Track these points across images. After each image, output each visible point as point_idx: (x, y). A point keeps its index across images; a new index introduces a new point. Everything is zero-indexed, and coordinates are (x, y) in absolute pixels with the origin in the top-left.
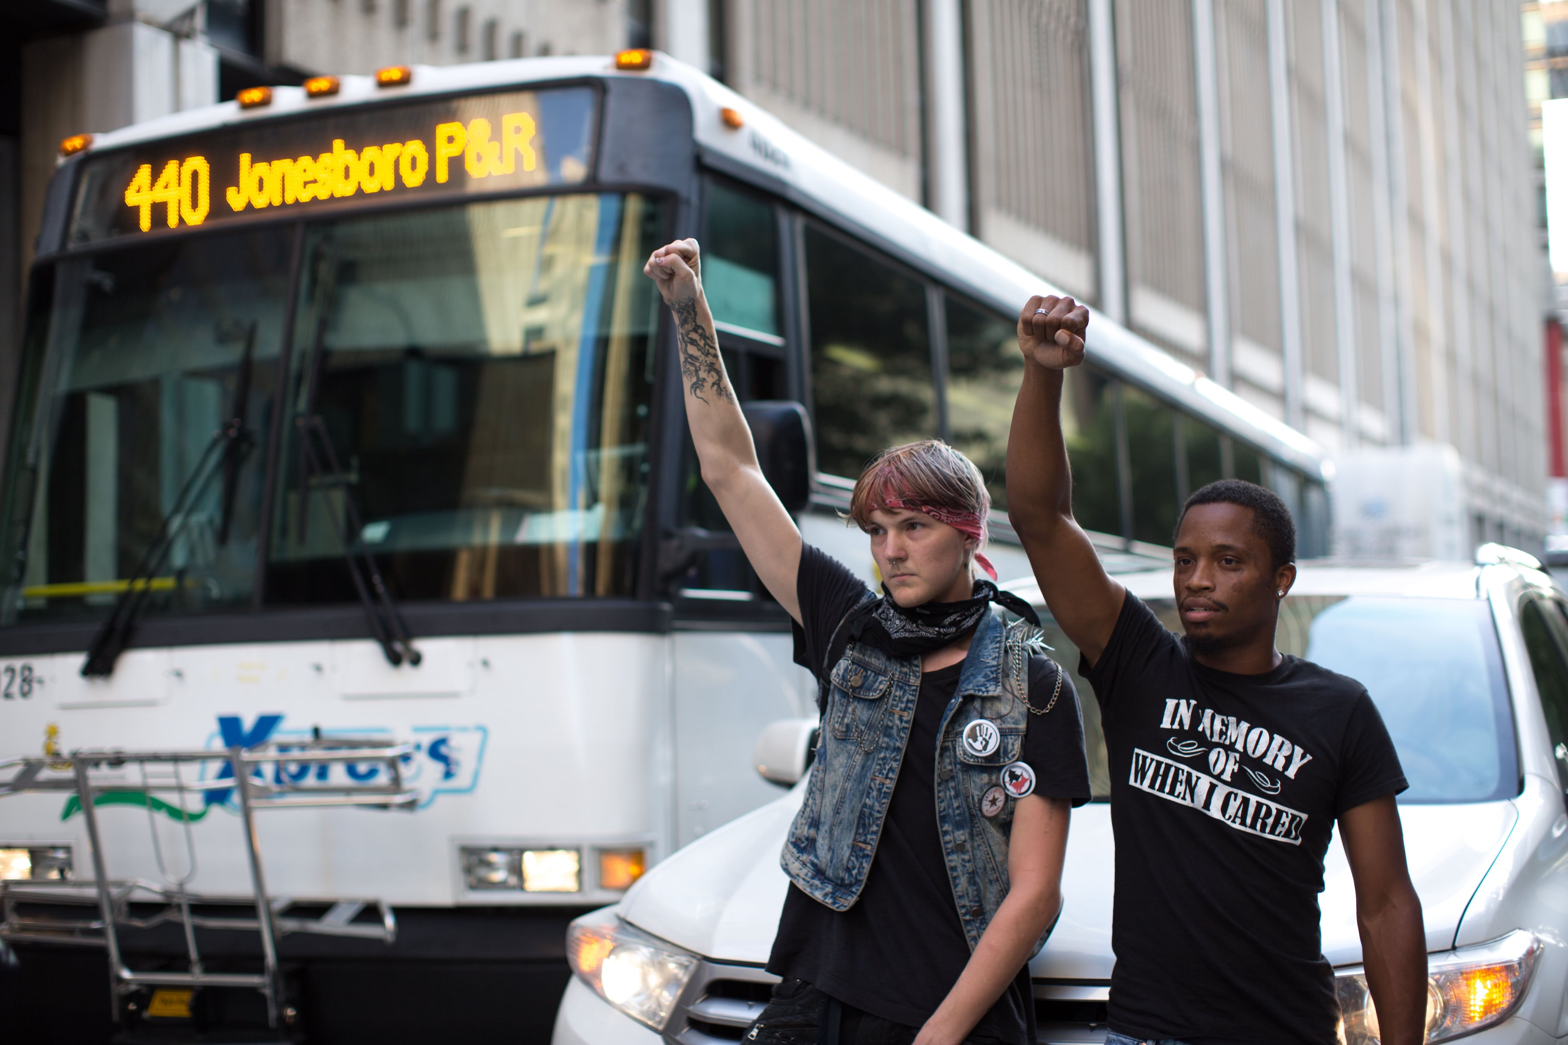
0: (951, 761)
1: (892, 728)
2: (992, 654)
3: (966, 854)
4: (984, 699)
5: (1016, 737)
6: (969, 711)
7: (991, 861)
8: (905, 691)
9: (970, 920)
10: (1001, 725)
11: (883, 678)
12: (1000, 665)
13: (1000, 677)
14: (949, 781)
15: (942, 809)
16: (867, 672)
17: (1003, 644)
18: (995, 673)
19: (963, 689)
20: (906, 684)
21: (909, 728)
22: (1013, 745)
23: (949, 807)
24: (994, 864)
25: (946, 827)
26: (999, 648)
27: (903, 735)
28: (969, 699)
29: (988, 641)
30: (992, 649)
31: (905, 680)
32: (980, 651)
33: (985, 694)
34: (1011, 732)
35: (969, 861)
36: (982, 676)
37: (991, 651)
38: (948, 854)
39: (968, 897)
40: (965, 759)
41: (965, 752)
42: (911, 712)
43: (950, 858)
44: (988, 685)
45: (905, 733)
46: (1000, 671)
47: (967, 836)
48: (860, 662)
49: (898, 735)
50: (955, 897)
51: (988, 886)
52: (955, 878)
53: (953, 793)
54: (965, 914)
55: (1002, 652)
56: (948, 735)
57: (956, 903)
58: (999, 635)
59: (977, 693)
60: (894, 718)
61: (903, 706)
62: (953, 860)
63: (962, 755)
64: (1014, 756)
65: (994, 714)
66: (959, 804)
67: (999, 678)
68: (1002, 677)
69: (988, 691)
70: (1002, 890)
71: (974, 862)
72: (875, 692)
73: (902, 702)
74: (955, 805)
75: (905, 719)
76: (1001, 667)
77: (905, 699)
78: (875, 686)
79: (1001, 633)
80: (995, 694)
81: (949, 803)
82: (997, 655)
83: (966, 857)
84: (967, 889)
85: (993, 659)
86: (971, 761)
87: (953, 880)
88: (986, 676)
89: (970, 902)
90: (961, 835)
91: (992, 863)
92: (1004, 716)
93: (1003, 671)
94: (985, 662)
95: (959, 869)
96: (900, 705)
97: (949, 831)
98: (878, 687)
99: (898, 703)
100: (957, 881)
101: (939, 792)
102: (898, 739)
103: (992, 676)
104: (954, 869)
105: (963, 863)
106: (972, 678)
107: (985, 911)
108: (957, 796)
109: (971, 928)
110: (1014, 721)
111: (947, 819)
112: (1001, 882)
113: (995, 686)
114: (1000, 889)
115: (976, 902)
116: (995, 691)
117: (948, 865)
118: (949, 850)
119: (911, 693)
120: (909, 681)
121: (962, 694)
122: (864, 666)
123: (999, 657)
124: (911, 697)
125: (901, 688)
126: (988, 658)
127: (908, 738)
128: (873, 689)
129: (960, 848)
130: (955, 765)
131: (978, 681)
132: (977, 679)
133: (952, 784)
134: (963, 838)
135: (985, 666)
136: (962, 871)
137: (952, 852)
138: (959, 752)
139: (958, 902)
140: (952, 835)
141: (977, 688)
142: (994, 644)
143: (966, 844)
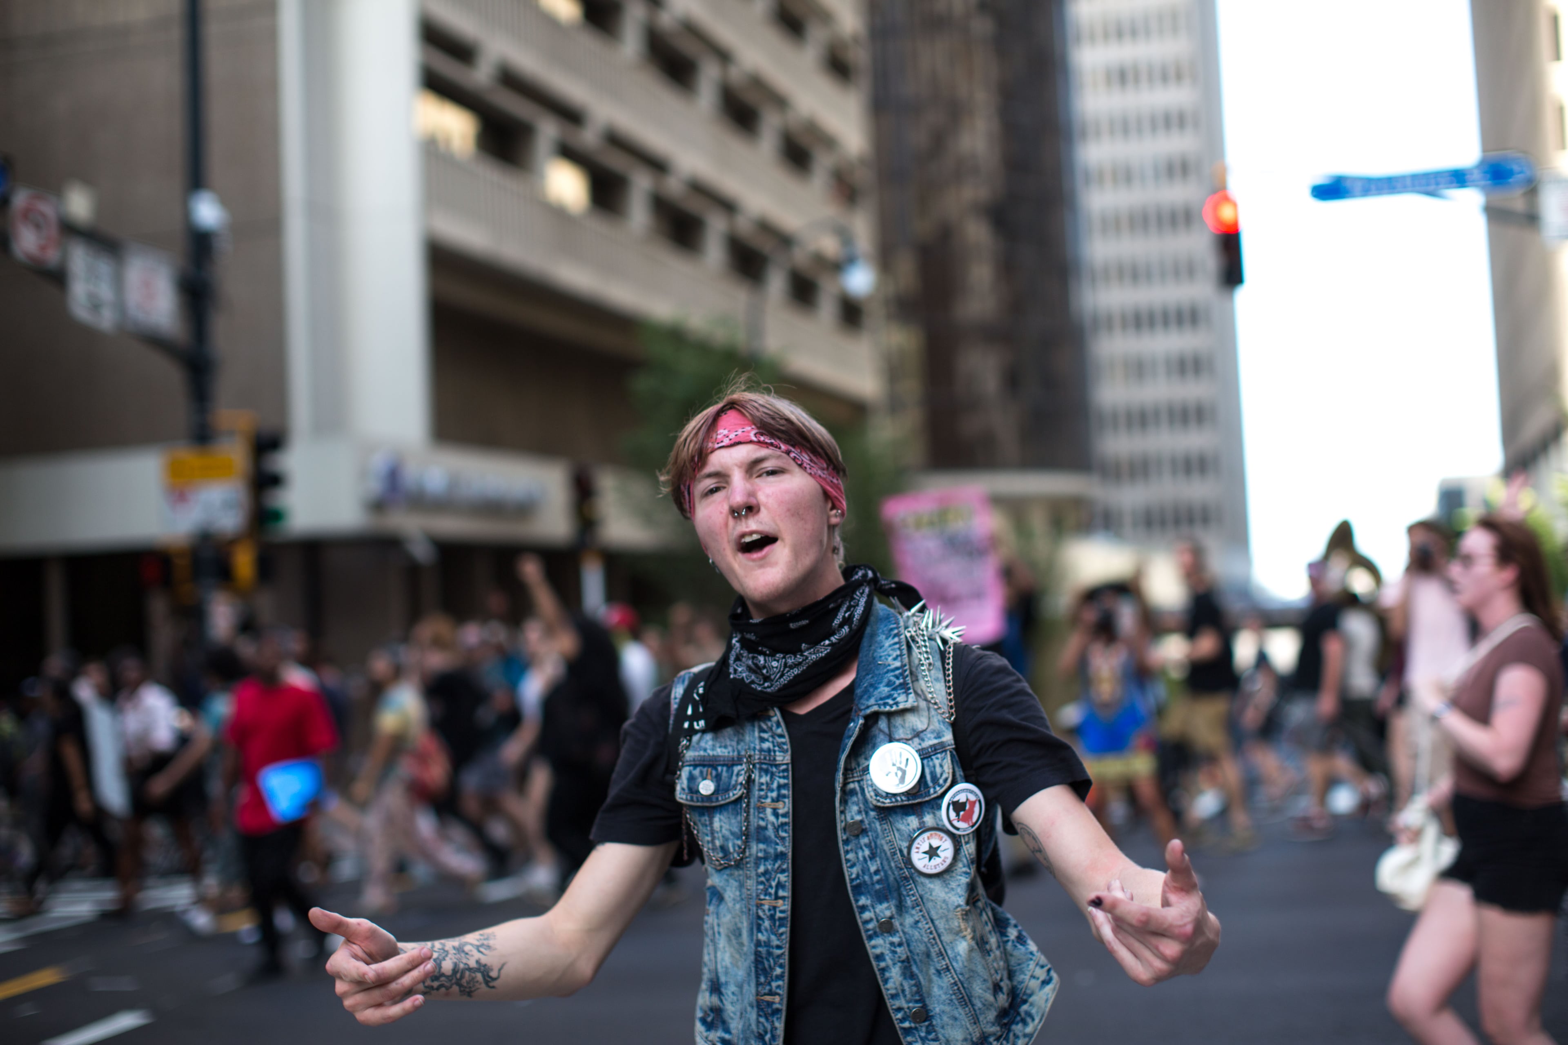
0: (860, 808)
1: (766, 828)
2: (891, 652)
3: (895, 934)
4: (889, 715)
5: (944, 754)
6: (875, 736)
7: (936, 943)
8: (772, 774)
9: (911, 1028)
10: (920, 744)
11: (739, 767)
12: (905, 665)
13: (909, 681)
14: (861, 836)
15: (854, 876)
16: (716, 770)
17: (903, 637)
18: (901, 677)
19: (863, 707)
20: (771, 765)
21: (789, 823)
22: (941, 766)
23: (864, 873)
24: (941, 946)
25: (863, 901)
26: (899, 643)
27: (784, 834)
28: (872, 719)
29: (882, 637)
30: (890, 646)
31: (770, 760)
32: (875, 651)
33: (894, 708)
34: (935, 750)
35: (900, 945)
36: (884, 684)
37: (890, 648)
38: (870, 938)
39: (905, 996)
40: (878, 801)
41: (877, 793)
42: (786, 800)
43: (873, 942)
44: (896, 695)
45: (786, 831)
46: (907, 673)
47: (893, 909)
48: (704, 761)
49: (777, 836)
50: (886, 997)
51: (935, 978)
52: (883, 970)
53: (867, 852)
54: (902, 1020)
55: (904, 647)
56: (853, 774)
57: (888, 1005)
58: (894, 626)
59: (882, 709)
60: (765, 814)
61: (774, 794)
62: (878, 946)
63: (874, 797)
64: (946, 780)
65: (908, 732)
66: (878, 867)
67: (908, 684)
68: (913, 682)
69: (897, 704)
70: (955, 984)
71: (908, 945)
72: (735, 789)
73: (772, 791)
74: (873, 868)
75: (781, 811)
76: (907, 667)
77: (775, 785)
78: (733, 782)
79: (897, 623)
80: (908, 705)
81: (863, 866)
82: (898, 652)
83: (896, 940)
84: (902, 985)
85: (895, 659)
86: (888, 803)
87: (880, 974)
88: (889, 684)
89: (908, 1002)
90: (885, 910)
91: (938, 946)
92: (923, 731)
93: (911, 673)
94: (885, 665)
95: (887, 958)
96: (770, 794)
97: (867, 906)
98: (736, 781)
99: (766, 793)
100: (887, 974)
101: (847, 852)
102: (778, 841)
103: (898, 682)
104: (880, 957)
105: (893, 948)
106: (871, 690)
107: (931, 1014)
108: (873, 857)
109: (914, 1039)
110: (935, 735)
111: (863, 889)
112: (952, 971)
113: (905, 695)
114: (953, 981)
115: (916, 1001)
116: (907, 701)
117: (872, 952)
118: (870, 932)
119: (781, 774)
120: (775, 760)
121: (862, 713)
122: (711, 763)
123: (901, 655)
124: (782, 781)
125: (766, 771)
126: (887, 659)
127: (791, 838)
128: (731, 787)
129: (887, 927)
130: (867, 813)
131: (880, 693)
132: (879, 690)
133: (864, 840)
134: (888, 913)
135: (885, 670)
136: (892, 960)
137: (875, 935)
138: (870, 794)
139: (892, 1004)
140: (872, 910)
141: (881, 702)
142: (890, 639)
143: (893, 921)
